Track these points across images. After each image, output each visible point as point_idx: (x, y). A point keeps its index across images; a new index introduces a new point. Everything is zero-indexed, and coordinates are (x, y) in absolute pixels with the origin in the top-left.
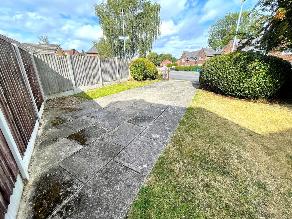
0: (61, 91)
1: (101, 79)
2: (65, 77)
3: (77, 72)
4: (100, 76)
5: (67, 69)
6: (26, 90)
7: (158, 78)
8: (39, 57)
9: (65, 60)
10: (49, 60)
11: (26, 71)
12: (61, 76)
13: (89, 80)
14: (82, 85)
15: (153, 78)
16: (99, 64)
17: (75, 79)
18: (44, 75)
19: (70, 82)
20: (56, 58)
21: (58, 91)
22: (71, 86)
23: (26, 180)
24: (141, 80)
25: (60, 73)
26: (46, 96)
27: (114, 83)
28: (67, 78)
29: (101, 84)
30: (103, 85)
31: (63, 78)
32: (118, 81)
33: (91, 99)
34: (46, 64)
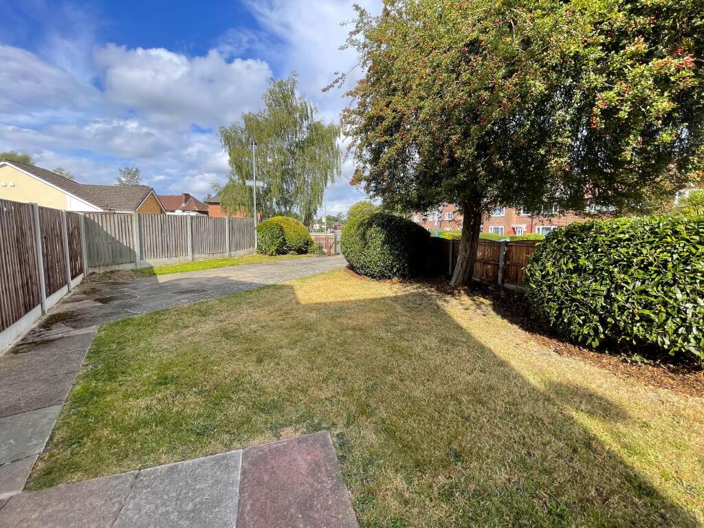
0: (114, 263)
1: (190, 249)
2: (125, 244)
3: (147, 239)
4: (189, 245)
5: (130, 233)
6: (63, 252)
7: (313, 252)
8: (92, 218)
9: (130, 220)
10: (104, 221)
11: (69, 234)
12: (118, 242)
13: (166, 250)
14: (152, 257)
15: (300, 252)
16: (189, 226)
17: (141, 247)
18: (93, 240)
19: (131, 252)
20: (116, 218)
21: (110, 262)
22: (132, 257)
23: (44, 312)
24: (274, 254)
25: (118, 239)
26: (90, 268)
27: (218, 256)
28: (128, 245)
29: (190, 257)
30: (193, 259)
31: (121, 245)
32: (227, 254)
33: (155, 274)
34: (99, 226)
